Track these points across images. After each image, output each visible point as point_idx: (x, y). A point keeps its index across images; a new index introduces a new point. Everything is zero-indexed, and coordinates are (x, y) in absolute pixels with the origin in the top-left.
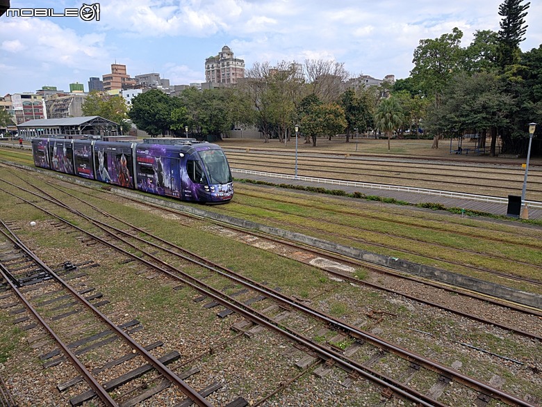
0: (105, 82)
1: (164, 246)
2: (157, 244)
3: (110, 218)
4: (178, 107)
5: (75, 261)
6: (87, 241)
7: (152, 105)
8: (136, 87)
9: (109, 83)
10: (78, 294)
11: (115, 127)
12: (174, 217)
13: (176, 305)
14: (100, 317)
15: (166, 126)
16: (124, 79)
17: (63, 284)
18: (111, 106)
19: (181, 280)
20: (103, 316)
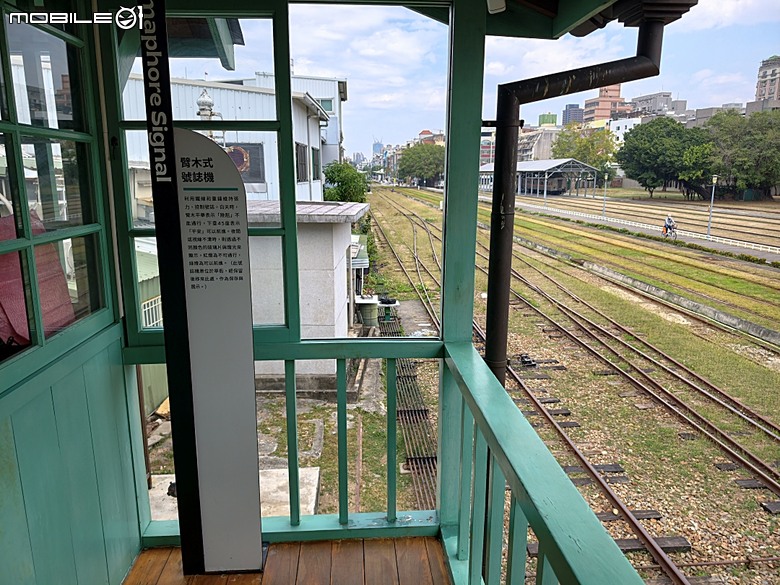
0: (588, 109)
1: (663, 363)
2: (654, 358)
3: (581, 304)
4: (698, 143)
5: (534, 355)
6: (550, 331)
7: (656, 141)
8: (632, 115)
9: (592, 112)
10: (538, 402)
11: (593, 173)
12: (681, 320)
13: (682, 462)
14: (568, 444)
15: (674, 173)
16: (615, 105)
17: (519, 383)
18: (593, 144)
19: (693, 426)
20: (571, 442)
